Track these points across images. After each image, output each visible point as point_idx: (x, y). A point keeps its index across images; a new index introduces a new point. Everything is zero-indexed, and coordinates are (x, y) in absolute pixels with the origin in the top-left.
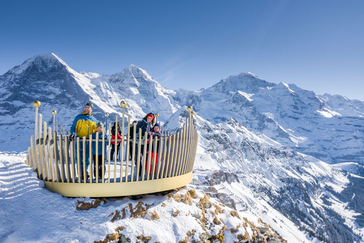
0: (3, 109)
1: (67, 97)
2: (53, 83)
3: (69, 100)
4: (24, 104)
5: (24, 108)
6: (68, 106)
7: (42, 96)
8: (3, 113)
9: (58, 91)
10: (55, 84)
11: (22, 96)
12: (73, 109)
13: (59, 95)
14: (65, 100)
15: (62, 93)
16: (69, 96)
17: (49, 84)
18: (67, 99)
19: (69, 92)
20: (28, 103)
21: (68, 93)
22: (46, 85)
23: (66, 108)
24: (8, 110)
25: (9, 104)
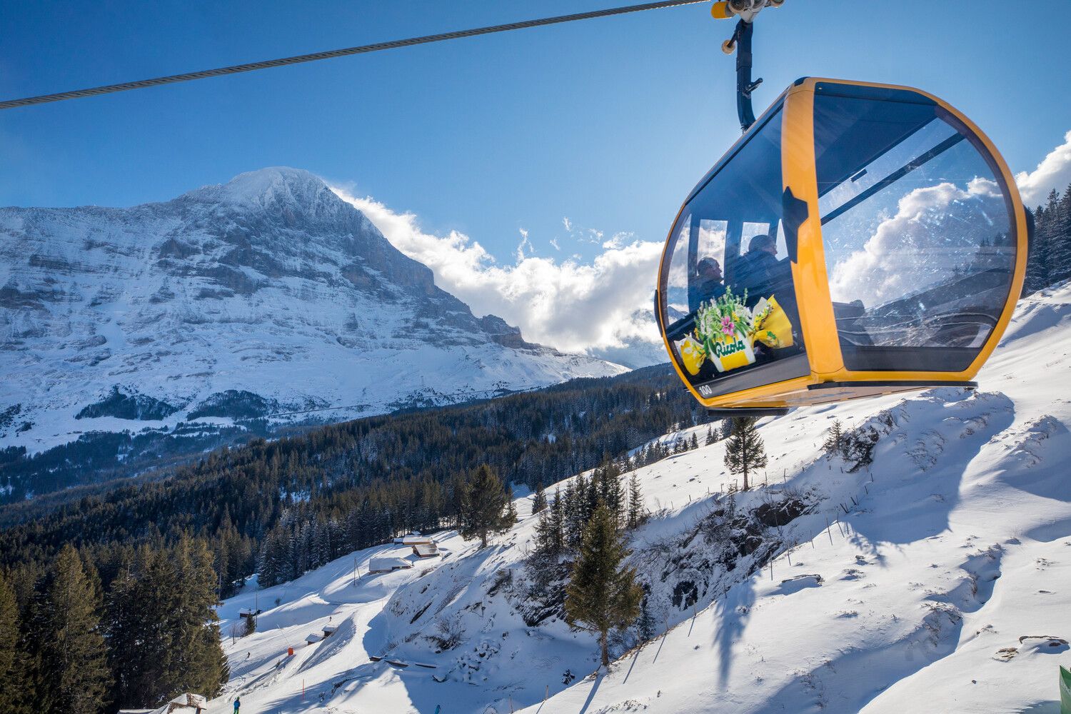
0: (214, 283)
1: (367, 275)
2: (322, 239)
3: (374, 283)
4: (265, 277)
5: (265, 286)
6: (372, 294)
7: (306, 265)
8: (218, 293)
9: (343, 259)
10: (328, 242)
11: (257, 257)
12: (387, 303)
13: (349, 265)
14: (362, 279)
15: (354, 262)
16: (372, 272)
17: (313, 239)
18: (368, 279)
19: (370, 262)
20: (274, 275)
21: (368, 266)
22: (309, 240)
23: (368, 298)
24: (228, 286)
25: (231, 271)
